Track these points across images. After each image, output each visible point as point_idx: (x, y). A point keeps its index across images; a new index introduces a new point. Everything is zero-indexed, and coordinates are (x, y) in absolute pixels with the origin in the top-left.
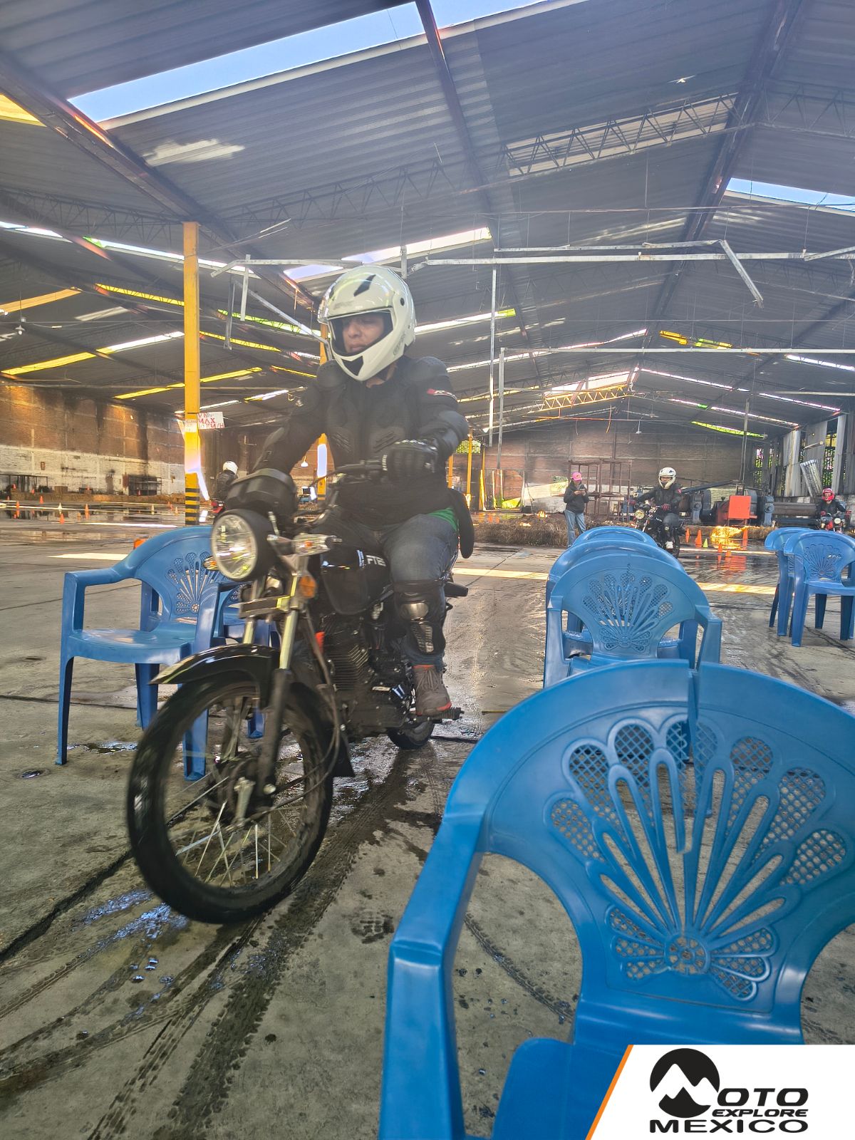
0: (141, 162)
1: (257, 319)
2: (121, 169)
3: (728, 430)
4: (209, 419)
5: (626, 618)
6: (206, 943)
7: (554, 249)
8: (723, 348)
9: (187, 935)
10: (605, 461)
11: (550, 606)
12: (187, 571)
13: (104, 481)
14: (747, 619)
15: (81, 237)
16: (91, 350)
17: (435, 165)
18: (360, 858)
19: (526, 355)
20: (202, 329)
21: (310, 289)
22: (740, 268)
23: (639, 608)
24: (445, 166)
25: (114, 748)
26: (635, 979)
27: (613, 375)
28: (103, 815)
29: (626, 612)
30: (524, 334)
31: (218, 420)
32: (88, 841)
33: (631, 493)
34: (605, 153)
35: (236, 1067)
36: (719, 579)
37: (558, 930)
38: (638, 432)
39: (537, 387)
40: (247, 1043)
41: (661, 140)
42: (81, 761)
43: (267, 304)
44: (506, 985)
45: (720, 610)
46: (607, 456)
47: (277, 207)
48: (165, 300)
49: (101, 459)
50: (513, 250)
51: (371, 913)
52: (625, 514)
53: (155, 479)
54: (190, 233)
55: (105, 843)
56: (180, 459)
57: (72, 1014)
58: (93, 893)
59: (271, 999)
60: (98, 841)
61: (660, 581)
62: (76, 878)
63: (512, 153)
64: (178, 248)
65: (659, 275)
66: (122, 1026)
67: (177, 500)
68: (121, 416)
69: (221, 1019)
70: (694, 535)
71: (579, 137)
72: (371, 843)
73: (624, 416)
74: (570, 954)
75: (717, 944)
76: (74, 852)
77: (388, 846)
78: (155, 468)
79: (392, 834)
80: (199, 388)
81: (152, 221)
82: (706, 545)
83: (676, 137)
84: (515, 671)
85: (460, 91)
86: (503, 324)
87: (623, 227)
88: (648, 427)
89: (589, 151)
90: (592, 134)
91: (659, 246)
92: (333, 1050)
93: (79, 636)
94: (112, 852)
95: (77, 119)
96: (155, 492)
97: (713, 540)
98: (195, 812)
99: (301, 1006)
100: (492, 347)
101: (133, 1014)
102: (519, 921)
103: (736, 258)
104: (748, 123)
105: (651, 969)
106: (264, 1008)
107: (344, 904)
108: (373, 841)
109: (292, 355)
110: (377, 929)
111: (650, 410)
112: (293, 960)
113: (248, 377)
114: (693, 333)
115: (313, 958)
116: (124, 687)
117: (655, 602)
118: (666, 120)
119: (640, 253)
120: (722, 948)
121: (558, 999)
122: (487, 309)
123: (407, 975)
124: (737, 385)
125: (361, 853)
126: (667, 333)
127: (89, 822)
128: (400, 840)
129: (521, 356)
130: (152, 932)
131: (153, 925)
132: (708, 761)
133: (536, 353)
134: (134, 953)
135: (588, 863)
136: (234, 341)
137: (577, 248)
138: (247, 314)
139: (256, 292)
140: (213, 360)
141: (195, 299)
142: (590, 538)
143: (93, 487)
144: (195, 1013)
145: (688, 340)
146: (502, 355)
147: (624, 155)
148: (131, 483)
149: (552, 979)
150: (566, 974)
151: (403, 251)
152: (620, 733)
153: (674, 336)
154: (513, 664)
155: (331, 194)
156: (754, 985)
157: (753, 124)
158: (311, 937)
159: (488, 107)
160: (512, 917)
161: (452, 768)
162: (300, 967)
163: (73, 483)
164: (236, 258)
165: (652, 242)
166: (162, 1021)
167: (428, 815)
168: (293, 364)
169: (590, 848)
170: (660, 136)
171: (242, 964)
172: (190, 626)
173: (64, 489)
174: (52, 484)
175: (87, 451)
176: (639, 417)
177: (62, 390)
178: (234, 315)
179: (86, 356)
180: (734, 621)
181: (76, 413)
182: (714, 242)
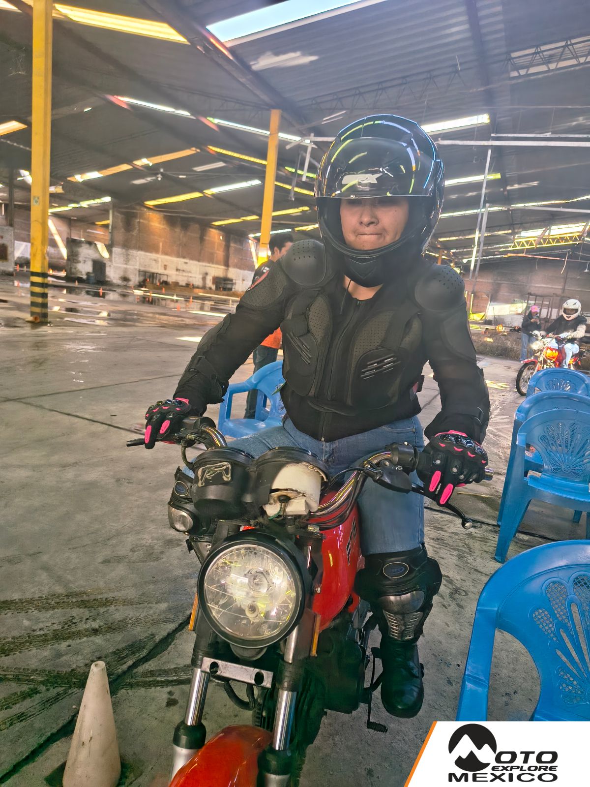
1: (312, 175)
2: (235, 74)
13: (201, 280)
15: (203, 116)
16: (201, 192)
17: (454, 70)
19: (505, 208)
24: (462, 70)
30: (506, 192)
38: (586, 271)
39: (510, 231)
49: (200, 265)
53: (232, 280)
54: (275, 116)
56: (250, 267)
63: (514, 60)
68: (215, 237)
71: (570, 47)
73: (577, 257)
78: (232, 273)
81: (252, 108)
85: (481, 14)
89: (577, 57)
90: (581, 44)
95: (211, 40)
96: (231, 289)
113: (299, 214)
122: (481, 171)
136: (295, 189)
137: (557, 136)
138: (307, 171)
139: (314, 158)
141: (274, 160)
143: (194, 283)
146: (487, 206)
148: (217, 282)
155: (374, 91)
159: (501, 26)
163: (182, 281)
164: (306, 135)
173: (176, 284)
174: (170, 280)
175: (192, 259)
176: (588, 259)
177: (180, 217)
178: (299, 172)
179: (197, 195)
181: (188, 234)
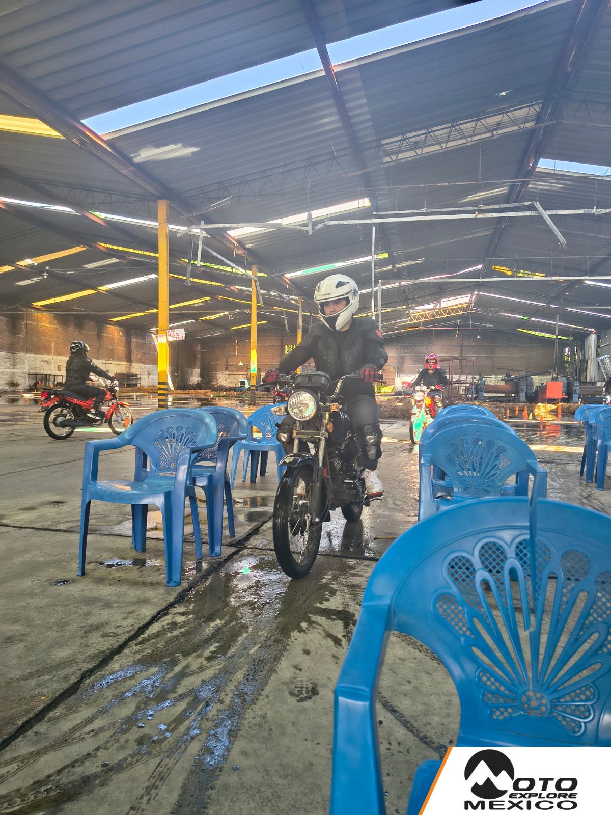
0: (130, 160)
1: (208, 264)
2: (116, 166)
3: (544, 334)
4: (175, 333)
5: (477, 470)
6: (187, 701)
7: (416, 211)
8: (538, 277)
9: (173, 696)
10: (455, 358)
11: (422, 461)
12: (167, 440)
14: (564, 470)
15: (88, 211)
16: (93, 288)
17: (331, 157)
18: (292, 642)
19: (397, 285)
20: (170, 272)
21: (244, 243)
22: (549, 221)
23: (486, 462)
24: (338, 157)
25: (117, 564)
26: (498, 720)
27: (459, 297)
28: (111, 611)
29: (477, 466)
30: (395, 270)
31: (181, 334)
32: (102, 629)
33: (475, 381)
34: (450, 144)
35: (213, 788)
36: (542, 441)
37: (436, 693)
38: (479, 337)
39: (405, 307)
40: (219, 772)
41: (489, 135)
42: (95, 573)
43: (215, 254)
44: (401, 732)
45: (544, 464)
46: (457, 355)
47: (222, 188)
48: (145, 253)
50: (387, 213)
51: (302, 681)
52: (470, 396)
53: (136, 376)
54: (163, 208)
55: (114, 630)
56: (154, 361)
57: (97, 749)
58: (107, 666)
59: (235, 740)
60: (109, 629)
61: (501, 443)
62: (96, 655)
63: (385, 147)
64: (154, 216)
65: (491, 227)
66: (132, 758)
67: (152, 390)
68: (114, 333)
69: (201, 754)
70: (522, 410)
71: (432, 134)
72: (300, 631)
73: (468, 326)
74: (445, 711)
75: (555, 696)
76: (93, 637)
77: (311, 633)
78: (136, 368)
79: (314, 625)
80: (168, 312)
81: (137, 199)
82: (531, 417)
83: (500, 132)
84: (396, 509)
85: (348, 106)
86: (380, 263)
88: (485, 333)
89: (439, 143)
90: (441, 132)
91: (490, 207)
92: (280, 777)
93: (95, 485)
94: (119, 637)
95: (87, 133)
96: (136, 385)
97: (536, 414)
98: (175, 609)
99: (256, 745)
100: (373, 280)
101: (140, 750)
102: (407, 688)
103: (546, 214)
104: (551, 121)
105: (510, 713)
107: (283, 674)
108: (301, 630)
109: (232, 288)
110: (307, 692)
111: (487, 321)
113: (202, 304)
114: (516, 267)
115: (262, 712)
116: (122, 521)
117: (497, 458)
118: (492, 120)
119: (477, 213)
120: (559, 698)
121: (438, 743)
122: (369, 253)
123: (348, 707)
124: (549, 303)
125: (293, 639)
126: (497, 267)
127: (102, 616)
128: (320, 629)
129: (393, 285)
130: (150, 693)
131: (149, 688)
132: (544, 567)
133: (403, 283)
134: (138, 707)
135: (463, 639)
136: (191, 279)
137: (432, 210)
138: (201, 261)
139: (207, 246)
140: (178, 292)
141: (166, 252)
142: (447, 413)
144: (182, 750)
145: (513, 272)
146: (379, 285)
147: (464, 145)
149: (433, 728)
150: (443, 725)
151: (309, 216)
152: (483, 547)
153: (503, 269)
154: (394, 504)
155: (258, 179)
156: (583, 725)
157: (555, 122)
158: (261, 698)
159: (368, 116)
160: (403, 684)
161: (354, 578)
162: (254, 718)
164: (194, 224)
165: (485, 204)
166: (159, 755)
167: (339, 611)
168: (233, 294)
169: (464, 629)
170: (489, 132)
171: (213, 716)
172: (171, 478)
176: (478, 327)
177: (73, 315)
178: (192, 262)
179: (90, 292)
180: (554, 472)
181: (84, 331)
182: (529, 203)
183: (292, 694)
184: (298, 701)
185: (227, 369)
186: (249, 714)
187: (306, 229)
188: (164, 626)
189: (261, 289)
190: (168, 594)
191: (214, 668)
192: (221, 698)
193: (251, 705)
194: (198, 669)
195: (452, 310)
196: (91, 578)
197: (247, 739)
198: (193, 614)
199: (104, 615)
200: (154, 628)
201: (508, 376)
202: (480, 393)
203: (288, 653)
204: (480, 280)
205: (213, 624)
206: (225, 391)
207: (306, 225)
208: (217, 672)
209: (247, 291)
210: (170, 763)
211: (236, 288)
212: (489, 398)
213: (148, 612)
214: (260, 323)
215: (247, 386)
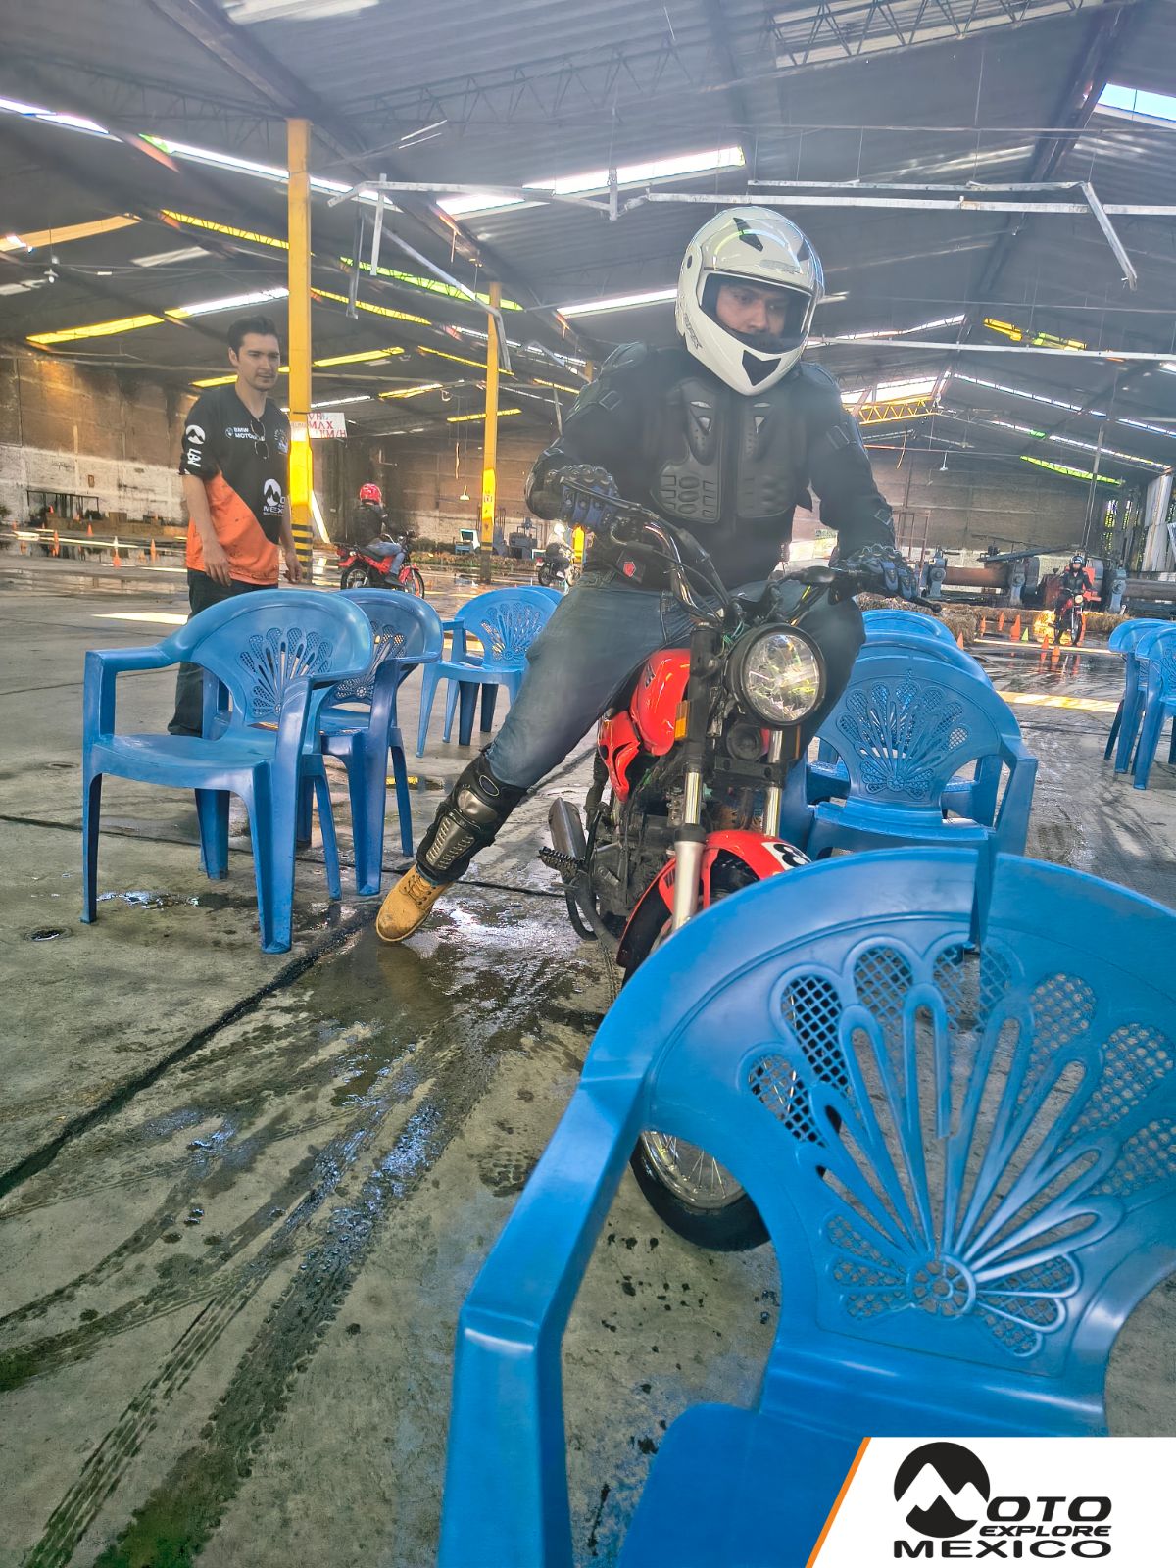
0: (222, 17)
1: (397, 274)
2: (191, 26)
3: (1070, 471)
4: (324, 422)
5: (901, 746)
6: (273, 1189)
7: (836, 185)
8: (1073, 349)
9: (248, 1176)
13: (178, 508)
14: (1074, 747)
15: (136, 133)
16: (158, 312)
17: (666, 45)
18: (501, 1075)
20: (314, 284)
21: (474, 231)
22: (1108, 228)
23: (921, 733)
24: (680, 46)
27: (912, 380)
28: (141, 999)
31: (338, 425)
32: (119, 1035)
33: (927, 558)
34: (921, 35)
35: (301, 1368)
36: (1040, 687)
38: (943, 469)
40: (319, 1335)
41: (1006, 19)
42: (117, 918)
43: (410, 251)
44: (691, 1264)
45: (1037, 733)
46: (898, 503)
47: (427, 101)
48: (263, 239)
50: (775, 183)
51: (509, 1154)
54: (297, 136)
55: (142, 1038)
57: (76, 1284)
58: (119, 1111)
59: (359, 1272)
60: (132, 1036)
61: (953, 697)
62: (98, 1088)
63: (782, 30)
64: (279, 157)
65: (988, 233)
66: (146, 1303)
69: (286, 1299)
70: (1010, 622)
72: (518, 1054)
73: (925, 443)
76: (97, 1050)
77: (540, 1058)
79: (549, 1042)
80: (310, 375)
81: (243, 114)
82: (1026, 637)
83: (1029, 14)
87: (941, 156)
88: (958, 462)
89: (898, 32)
90: (903, 4)
91: (991, 188)
92: (440, 1349)
93: (109, 744)
94: (149, 1052)
97: (1037, 629)
98: (273, 1000)
99: (399, 1283)
101: (163, 1287)
103: (1103, 212)
106: (347, 1286)
107: (473, 1139)
108: (521, 1051)
109: (449, 331)
110: (516, 1176)
111: (963, 436)
112: (395, 1217)
113: (384, 362)
114: (1031, 325)
115: (423, 1215)
117: (943, 726)
119: (962, 198)
124: (1087, 405)
125: (503, 1067)
126: (995, 323)
127: (121, 1007)
128: (559, 1050)
130: (199, 1170)
131: (200, 1159)
134: (171, 1200)
136: (360, 304)
137: (871, 186)
138: (381, 264)
139: (394, 232)
140: (331, 332)
141: (304, 239)
143: (164, 515)
144: (250, 1290)
145: (1024, 334)
147: (950, 40)
151: (613, 178)
152: (863, 957)
153: (1005, 328)
155: (506, 84)
156: (1039, 1337)
158: (423, 1185)
162: (403, 1227)
163: (135, 510)
164: (366, 179)
165: (983, 182)
166: (201, 1300)
168: (448, 344)
170: (1005, 12)
171: (322, 1220)
173: (121, 517)
174: (105, 509)
175: (153, 462)
176: (944, 446)
177: (118, 370)
178: (361, 265)
179: (148, 320)
180: (1056, 750)
181: (138, 406)
182: (1072, 184)
183: (487, 1180)
184: (497, 1194)
185: (437, 506)
186: (396, 1218)
187: (604, 206)
188: (246, 1033)
189: (508, 337)
190: (264, 967)
191: (336, 1122)
192: (342, 1185)
193: (401, 1200)
194: (303, 1122)
195: (895, 406)
196: (108, 927)
197: (384, 1272)
198: (309, 1011)
199: (123, 1006)
200: (226, 1037)
201: (993, 551)
202: (934, 583)
203: (488, 1096)
204: (958, 346)
205: (346, 1033)
206: (433, 552)
207: (605, 199)
208: (342, 1129)
209: (479, 340)
210: (221, 1314)
211: (456, 331)
212: (952, 594)
213: (217, 1003)
214: (507, 412)
215: (476, 544)
